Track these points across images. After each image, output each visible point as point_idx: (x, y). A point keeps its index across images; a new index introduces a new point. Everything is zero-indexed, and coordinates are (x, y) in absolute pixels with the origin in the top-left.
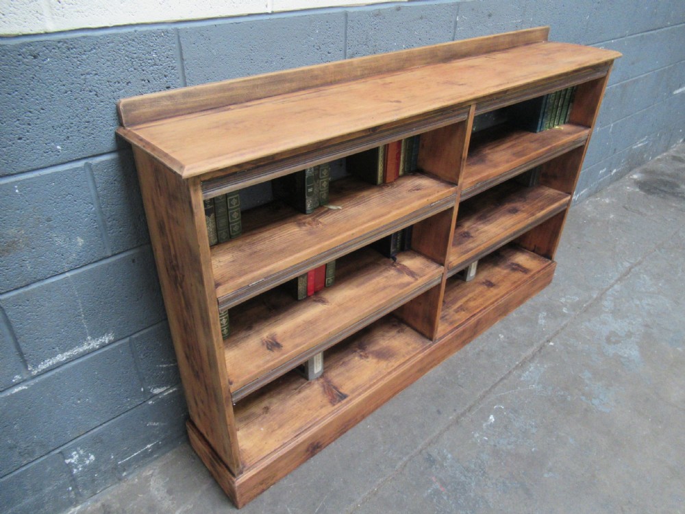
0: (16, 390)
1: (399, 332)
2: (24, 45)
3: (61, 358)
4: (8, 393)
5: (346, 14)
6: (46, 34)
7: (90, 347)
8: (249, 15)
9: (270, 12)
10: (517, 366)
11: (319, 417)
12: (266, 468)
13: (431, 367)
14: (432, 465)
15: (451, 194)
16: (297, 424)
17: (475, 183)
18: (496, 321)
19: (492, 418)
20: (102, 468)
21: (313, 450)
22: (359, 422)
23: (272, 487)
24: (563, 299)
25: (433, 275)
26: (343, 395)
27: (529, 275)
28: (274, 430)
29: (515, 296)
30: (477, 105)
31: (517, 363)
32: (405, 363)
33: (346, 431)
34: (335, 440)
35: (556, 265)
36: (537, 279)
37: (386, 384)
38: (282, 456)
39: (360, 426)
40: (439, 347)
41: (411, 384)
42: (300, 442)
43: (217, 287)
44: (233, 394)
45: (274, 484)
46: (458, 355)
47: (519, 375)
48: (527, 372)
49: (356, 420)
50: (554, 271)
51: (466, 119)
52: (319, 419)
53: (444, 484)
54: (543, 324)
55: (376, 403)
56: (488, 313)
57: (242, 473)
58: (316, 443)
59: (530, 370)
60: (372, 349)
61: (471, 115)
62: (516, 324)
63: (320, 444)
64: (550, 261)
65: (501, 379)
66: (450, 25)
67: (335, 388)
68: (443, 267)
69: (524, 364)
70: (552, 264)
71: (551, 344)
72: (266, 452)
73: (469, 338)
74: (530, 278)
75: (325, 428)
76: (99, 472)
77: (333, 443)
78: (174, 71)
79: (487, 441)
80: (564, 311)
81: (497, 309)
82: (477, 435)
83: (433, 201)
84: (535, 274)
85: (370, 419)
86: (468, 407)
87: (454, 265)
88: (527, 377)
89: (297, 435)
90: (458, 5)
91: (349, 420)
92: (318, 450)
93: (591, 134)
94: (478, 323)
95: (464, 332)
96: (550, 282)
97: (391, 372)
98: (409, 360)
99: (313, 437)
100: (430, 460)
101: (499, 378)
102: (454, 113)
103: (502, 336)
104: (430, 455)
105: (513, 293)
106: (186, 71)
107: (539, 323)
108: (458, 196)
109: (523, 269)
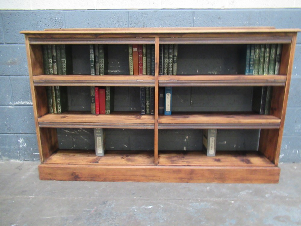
0: (10, 107)
1: (148, 158)
2: (25, 12)
3: (22, 103)
4: (8, 107)
5: (128, 12)
6: (30, 10)
7: (30, 104)
8: (88, 10)
9: (95, 9)
10: (197, 200)
11: (81, 163)
12: (52, 168)
13: (154, 180)
14: (102, 204)
15: (151, 79)
16: (73, 161)
17: (169, 79)
18: (214, 182)
19: (151, 207)
20: (28, 151)
21: (75, 177)
22: (102, 181)
23: (55, 181)
24: (275, 192)
25: (146, 121)
26: (98, 162)
27: (248, 165)
28: (66, 160)
29: (230, 171)
30: (159, 38)
31: (199, 199)
32: (134, 165)
33: (94, 181)
34: (88, 181)
35: (279, 170)
36: (256, 170)
37: (118, 168)
38: (59, 168)
39: (102, 182)
40: (158, 169)
41: (138, 181)
42: (68, 167)
43: (33, 76)
44: (39, 123)
45: (56, 180)
46: (175, 184)
47: (191, 203)
48: (197, 204)
49: (100, 178)
50: (279, 174)
51: (154, 44)
52: (81, 164)
53: (96, 211)
54: (242, 194)
55: (113, 177)
56: (202, 170)
57: (43, 164)
58: (77, 174)
59: (201, 204)
60: (130, 157)
61: (157, 43)
62: (225, 188)
63: (79, 177)
64: (273, 165)
65: (180, 199)
66: (190, 20)
67: (99, 160)
68: (154, 120)
69: (202, 201)
70: (276, 168)
71: (233, 202)
72: (55, 163)
73: (185, 179)
74: (248, 166)
75: (81, 169)
76: (27, 152)
77: (87, 182)
78: (62, 24)
79: (135, 211)
80: (267, 196)
81: (211, 171)
82: (135, 207)
83: (139, 79)
84: (253, 166)
85: (108, 183)
86: (148, 199)
87: (163, 122)
88: (194, 205)
89: (69, 164)
90: (194, 12)
91: (96, 175)
92: (79, 179)
93: (289, 80)
94: (192, 172)
95: (179, 171)
96: (276, 181)
97: (124, 165)
98: (137, 165)
99: (75, 169)
100: (104, 203)
101: (179, 198)
102: (144, 39)
103: (209, 188)
104: (107, 202)
105: (228, 168)
106: (66, 24)
107: (240, 193)
108: (157, 82)
109: (248, 162)
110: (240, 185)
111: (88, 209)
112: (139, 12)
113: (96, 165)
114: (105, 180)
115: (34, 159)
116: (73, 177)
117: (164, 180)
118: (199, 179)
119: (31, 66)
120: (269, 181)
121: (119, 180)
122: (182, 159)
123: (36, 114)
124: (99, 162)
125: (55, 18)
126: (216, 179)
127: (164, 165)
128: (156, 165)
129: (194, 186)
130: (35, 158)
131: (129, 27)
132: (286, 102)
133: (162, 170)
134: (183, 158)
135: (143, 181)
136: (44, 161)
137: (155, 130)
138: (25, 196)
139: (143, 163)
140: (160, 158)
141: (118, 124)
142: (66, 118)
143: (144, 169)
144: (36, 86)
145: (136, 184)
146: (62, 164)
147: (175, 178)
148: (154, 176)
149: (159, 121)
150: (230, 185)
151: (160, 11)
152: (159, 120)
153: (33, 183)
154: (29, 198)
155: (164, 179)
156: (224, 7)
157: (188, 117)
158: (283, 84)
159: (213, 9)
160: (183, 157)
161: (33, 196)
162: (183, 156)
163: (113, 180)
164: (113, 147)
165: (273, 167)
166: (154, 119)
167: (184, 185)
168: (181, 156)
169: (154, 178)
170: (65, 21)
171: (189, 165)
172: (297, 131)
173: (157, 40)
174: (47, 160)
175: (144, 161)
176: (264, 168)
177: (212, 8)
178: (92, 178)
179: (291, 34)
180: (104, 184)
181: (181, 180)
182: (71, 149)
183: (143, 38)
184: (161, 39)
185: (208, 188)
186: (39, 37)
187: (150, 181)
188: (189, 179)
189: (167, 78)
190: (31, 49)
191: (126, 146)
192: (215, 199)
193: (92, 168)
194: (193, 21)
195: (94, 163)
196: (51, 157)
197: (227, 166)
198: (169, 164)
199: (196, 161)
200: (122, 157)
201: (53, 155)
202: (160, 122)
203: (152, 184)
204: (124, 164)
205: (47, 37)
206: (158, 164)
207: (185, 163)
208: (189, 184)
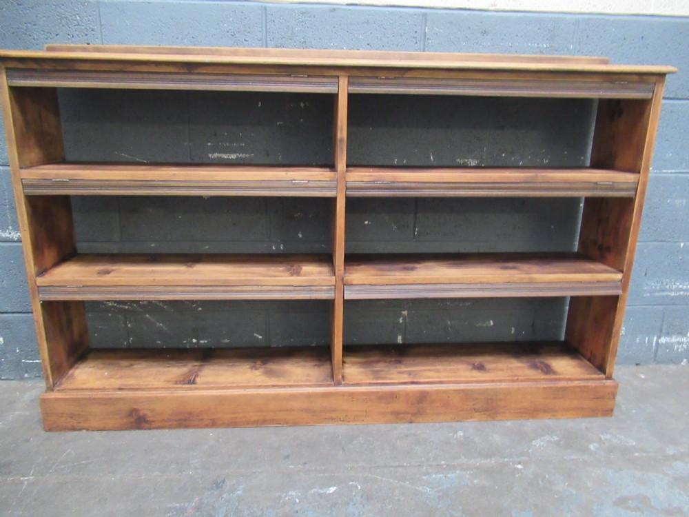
1: (315, 365)
5: (265, 9)
7: (11, 236)
10: (438, 465)
11: (153, 385)
12: (76, 400)
13: (332, 419)
14: (212, 489)
15: (328, 179)
16: (131, 382)
17: (372, 179)
18: (471, 418)
19: (332, 490)
20: (8, 355)
21: (138, 420)
22: (207, 426)
23: (84, 431)
24: (609, 436)
25: (315, 280)
26: (194, 382)
27: (548, 377)
28: (112, 378)
29: (508, 392)
30: (349, 77)
31: (443, 462)
32: (284, 386)
33: (187, 427)
34: (170, 427)
35: (616, 387)
36: (564, 389)
37: (245, 395)
38: (94, 399)
39: (205, 431)
40: (343, 394)
41: (295, 424)
42: (118, 396)
43: (21, 168)
44: (39, 289)
45: (87, 430)
46: (383, 427)
47: (426, 474)
48: (441, 475)
49: (202, 420)
50: (613, 396)
51: (336, 92)
52: (151, 387)
53: (198, 508)
54: (538, 445)
55: (233, 416)
56: (445, 392)
57: (53, 390)
58: (141, 413)
59: (449, 475)
60: (272, 366)
61: (343, 89)
62: (498, 432)
63: (148, 419)
64: (603, 376)
65: (399, 466)
66: (416, 35)
67: (197, 376)
68: (334, 277)
69: (451, 468)
70: (609, 382)
71: (519, 466)
72: (84, 386)
73: (407, 413)
74: (547, 380)
75: (151, 400)
76: (5, 358)
77: (167, 430)
78: (93, 32)
79: (295, 503)
80: (591, 447)
81: (466, 395)
82: (294, 494)
83: (296, 178)
84: (559, 380)
85: (221, 431)
86: (323, 468)
87: (355, 282)
88: (435, 479)
89: (120, 389)
90: (425, 15)
91: (190, 414)
92: (147, 425)
93: (645, 184)
94: (423, 397)
95: (392, 396)
96: (608, 412)
97: (259, 387)
98: (291, 386)
99: (136, 400)
100: (218, 485)
101: (397, 464)
102: (310, 80)
103: (462, 434)
104: (224, 481)
105: (504, 385)
106: (104, 34)
107: (534, 443)
108: (341, 187)
109: (548, 370)
110: (530, 424)
111: (178, 505)
112: (293, 10)
113: (190, 389)
114: (213, 424)
115: (26, 375)
116: (133, 420)
117: (356, 418)
118: (438, 414)
119: (14, 143)
120: (594, 413)
121: (248, 424)
122: (396, 368)
123: (31, 267)
124: (198, 380)
125: (73, 18)
126: (476, 411)
127: (355, 382)
128: (339, 384)
129: (427, 430)
130: (27, 372)
131: (267, 47)
132: (636, 233)
133: (352, 395)
134: (398, 365)
135: (307, 423)
136: (54, 386)
137: (336, 301)
138: (10, 479)
139: (307, 381)
140: (346, 365)
141: (244, 288)
142: (111, 275)
143: (309, 396)
144: (30, 194)
145: (290, 431)
146: (104, 389)
147: (384, 414)
148: (335, 410)
149: (347, 280)
150: (509, 423)
151: (345, 9)
152: (345, 279)
153: (27, 441)
154: (22, 483)
155: (356, 416)
156: (495, 5)
157: (412, 269)
158: (631, 193)
159: (470, 10)
160: (399, 362)
161: (32, 478)
162: (398, 359)
163: (233, 424)
164: (227, 341)
165: (602, 379)
166: (335, 275)
167: (403, 428)
168: (394, 359)
169: (334, 415)
170: (101, 25)
171: (415, 380)
172: (648, 295)
173: (343, 82)
174: (64, 380)
175: (308, 375)
176: (582, 383)
177: (468, 7)
178: (180, 420)
179: (653, 79)
180: (211, 433)
181: (397, 416)
182: (123, 346)
183: (309, 76)
184: (352, 80)
185: (460, 433)
186: (35, 66)
187: (322, 422)
188: (414, 414)
189: (365, 176)
190: (12, 97)
191: (260, 337)
192: (479, 462)
193: (182, 397)
194: (423, 38)
195: (184, 384)
196: (71, 372)
197: (500, 381)
198: (368, 381)
199: (429, 370)
200: (253, 364)
201: (76, 366)
202: (349, 281)
203: (330, 428)
204: (259, 384)
205: (58, 68)
206: (343, 383)
207: (406, 376)
208: (414, 425)
